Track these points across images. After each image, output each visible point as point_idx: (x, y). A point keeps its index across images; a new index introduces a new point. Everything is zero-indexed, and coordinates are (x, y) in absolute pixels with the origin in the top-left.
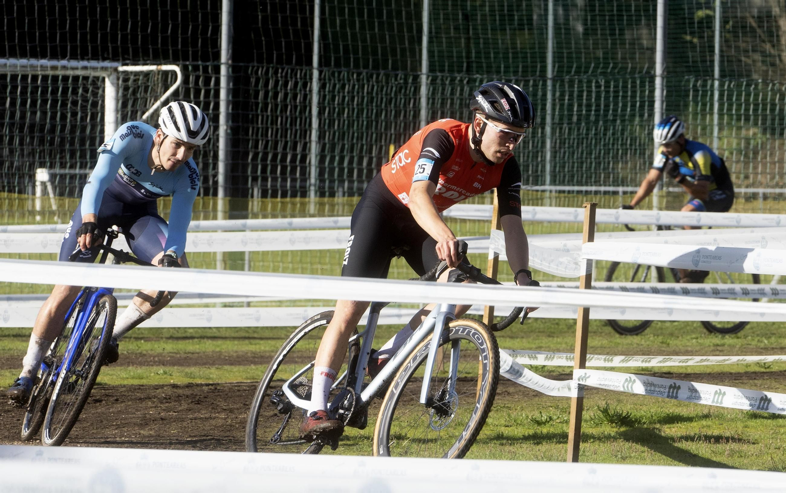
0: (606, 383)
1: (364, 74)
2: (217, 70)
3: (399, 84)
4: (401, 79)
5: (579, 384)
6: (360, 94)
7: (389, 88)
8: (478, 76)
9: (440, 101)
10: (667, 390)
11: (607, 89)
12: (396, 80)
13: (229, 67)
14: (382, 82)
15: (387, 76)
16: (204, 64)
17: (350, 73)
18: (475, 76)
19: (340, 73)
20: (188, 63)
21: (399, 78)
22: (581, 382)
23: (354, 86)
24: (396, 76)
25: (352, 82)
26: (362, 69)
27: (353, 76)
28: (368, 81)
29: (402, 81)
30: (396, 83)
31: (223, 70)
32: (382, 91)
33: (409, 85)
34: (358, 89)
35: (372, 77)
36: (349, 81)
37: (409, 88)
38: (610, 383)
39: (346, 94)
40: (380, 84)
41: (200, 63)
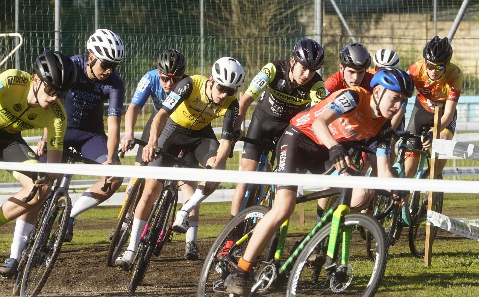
1: (142, 37)
2: (53, 36)
3: (163, 43)
4: (164, 40)
6: (140, 49)
7: (157, 45)
8: (211, 37)
9: (188, 53)
11: (288, 44)
12: (161, 40)
13: (60, 33)
14: (153, 41)
15: (156, 38)
16: (45, 32)
17: (134, 37)
18: (209, 37)
19: (127, 36)
20: (35, 32)
21: (163, 39)
23: (136, 44)
24: (161, 38)
25: (135, 42)
26: (140, 33)
27: (135, 38)
28: (144, 41)
29: (165, 41)
30: (161, 42)
31: (57, 36)
32: (153, 47)
33: (169, 43)
34: (139, 47)
35: (147, 38)
36: (133, 41)
37: (169, 45)
39: (131, 50)
40: (152, 43)
41: (42, 31)
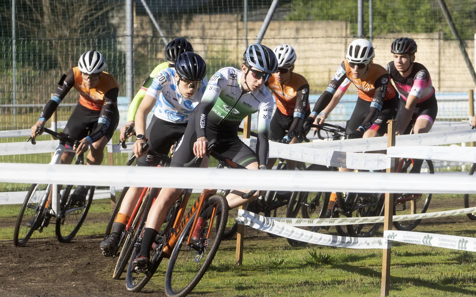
0: (410, 239)
5: (388, 240)
10: (457, 243)
22: (390, 239)
38: (413, 239)
